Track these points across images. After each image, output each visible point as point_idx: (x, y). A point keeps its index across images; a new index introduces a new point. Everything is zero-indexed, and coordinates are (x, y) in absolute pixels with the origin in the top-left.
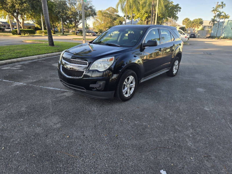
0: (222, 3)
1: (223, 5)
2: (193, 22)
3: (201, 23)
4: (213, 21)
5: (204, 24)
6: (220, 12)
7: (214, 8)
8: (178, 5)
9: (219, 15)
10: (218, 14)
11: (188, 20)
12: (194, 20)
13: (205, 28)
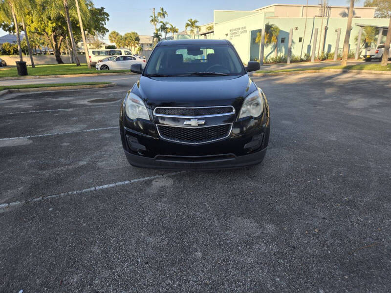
0: (162, 9)
1: (163, 14)
2: (126, 38)
3: (137, 39)
4: (157, 36)
5: (141, 42)
6: (164, 24)
7: (152, 17)
8: (102, 8)
9: (164, 28)
10: (162, 26)
11: (117, 35)
12: (126, 35)
13: (143, 47)
